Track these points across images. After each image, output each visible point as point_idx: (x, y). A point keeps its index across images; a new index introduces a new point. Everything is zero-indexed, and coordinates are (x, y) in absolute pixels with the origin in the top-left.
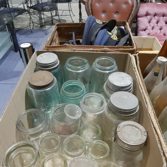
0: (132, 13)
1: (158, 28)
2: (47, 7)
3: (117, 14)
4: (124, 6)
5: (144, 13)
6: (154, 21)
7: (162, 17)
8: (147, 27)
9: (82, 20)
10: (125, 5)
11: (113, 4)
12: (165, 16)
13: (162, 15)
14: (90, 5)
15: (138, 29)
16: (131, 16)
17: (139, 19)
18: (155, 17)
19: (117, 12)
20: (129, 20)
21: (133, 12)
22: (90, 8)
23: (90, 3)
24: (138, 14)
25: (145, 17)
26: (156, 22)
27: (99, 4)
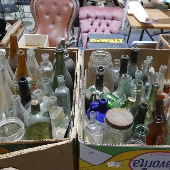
0: (73, 16)
1: (101, 30)
2: (7, 8)
3: (59, 16)
4: (66, 9)
5: (85, 16)
6: (96, 23)
7: (104, 20)
8: (89, 30)
11: (55, 6)
12: (106, 19)
13: (103, 18)
14: (34, 7)
16: (72, 18)
17: (81, 21)
18: (97, 20)
19: (59, 14)
20: (71, 22)
21: (74, 14)
23: (34, 5)
24: (79, 17)
25: (87, 19)
26: (99, 25)
27: (43, 6)
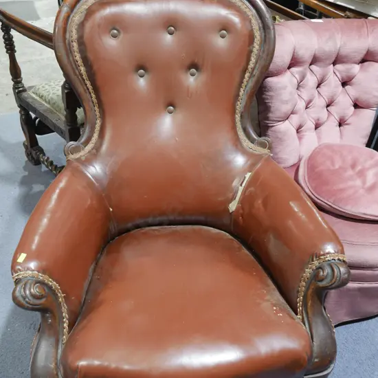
0: (251, 65)
3: (193, 70)
4: (219, 41)
9: (25, 90)
10: (223, 37)
11: (171, 33)
14: (75, 46)
15: (270, 115)
16: (247, 75)
19: (194, 66)
21: (253, 60)
22: (78, 57)
23: (75, 35)
25: (288, 71)
26: (317, 84)
27: (114, 36)
